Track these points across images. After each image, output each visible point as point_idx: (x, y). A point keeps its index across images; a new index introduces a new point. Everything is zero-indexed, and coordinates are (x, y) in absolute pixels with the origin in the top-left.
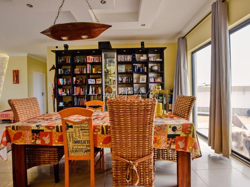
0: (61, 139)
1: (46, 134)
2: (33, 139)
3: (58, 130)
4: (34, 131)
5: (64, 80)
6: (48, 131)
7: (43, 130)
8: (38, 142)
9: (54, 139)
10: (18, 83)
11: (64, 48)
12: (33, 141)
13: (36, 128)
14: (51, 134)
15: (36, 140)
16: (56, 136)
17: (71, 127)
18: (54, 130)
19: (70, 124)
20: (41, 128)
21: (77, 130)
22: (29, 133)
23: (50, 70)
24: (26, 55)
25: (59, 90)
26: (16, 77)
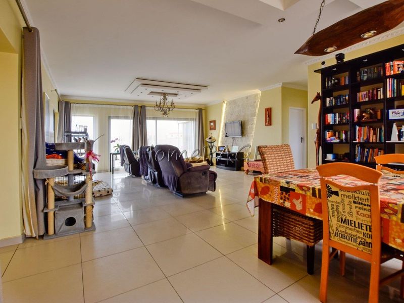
0: (319, 209)
1: (297, 196)
2: (281, 198)
3: (314, 194)
4: (282, 189)
5: (335, 116)
6: (301, 192)
7: (294, 190)
8: (287, 204)
9: (308, 206)
10: (271, 125)
11: (336, 60)
12: (282, 201)
13: (286, 185)
14: (304, 197)
15: (285, 200)
16: (312, 202)
17: (336, 193)
18: (309, 193)
19: (334, 189)
20: (292, 187)
21: (347, 201)
22: (277, 190)
23: (312, 103)
24: (280, 85)
25: (327, 133)
26: (269, 116)
